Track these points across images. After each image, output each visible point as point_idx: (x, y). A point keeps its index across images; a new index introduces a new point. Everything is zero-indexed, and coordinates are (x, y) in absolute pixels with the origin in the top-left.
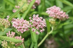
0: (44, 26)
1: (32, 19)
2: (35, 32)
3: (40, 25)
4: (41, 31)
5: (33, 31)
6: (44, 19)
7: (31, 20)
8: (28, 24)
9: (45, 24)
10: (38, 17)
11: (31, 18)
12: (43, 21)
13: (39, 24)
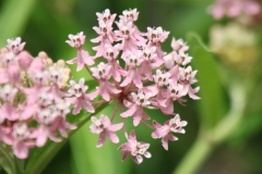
0: (183, 91)
1: (89, 46)
2: (116, 140)
3: (153, 91)
4: (162, 131)
5: (105, 134)
6: (174, 44)
7: (85, 54)
8: (61, 85)
9: (185, 82)
10: (134, 30)
11: (81, 35)
12: (168, 58)
13: (147, 83)
